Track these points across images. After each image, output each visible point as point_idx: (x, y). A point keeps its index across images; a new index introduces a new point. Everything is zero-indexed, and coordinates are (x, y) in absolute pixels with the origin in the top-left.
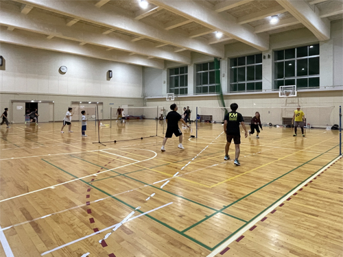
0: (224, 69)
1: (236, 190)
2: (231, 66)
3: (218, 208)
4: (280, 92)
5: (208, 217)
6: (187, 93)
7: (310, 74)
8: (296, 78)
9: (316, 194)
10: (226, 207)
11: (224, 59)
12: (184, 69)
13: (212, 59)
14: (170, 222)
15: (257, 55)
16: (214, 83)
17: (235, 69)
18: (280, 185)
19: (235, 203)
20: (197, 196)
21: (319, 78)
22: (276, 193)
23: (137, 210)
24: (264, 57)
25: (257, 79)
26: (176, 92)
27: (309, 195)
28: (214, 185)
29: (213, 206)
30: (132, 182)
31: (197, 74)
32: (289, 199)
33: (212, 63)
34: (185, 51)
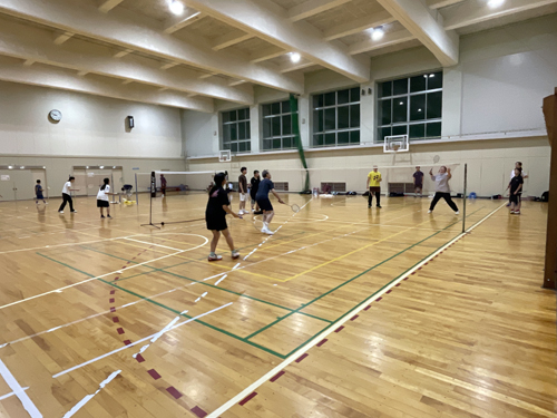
0: (304, 112)
1: (318, 283)
2: (314, 107)
3: (295, 306)
4: (385, 145)
5: (280, 319)
6: (249, 149)
7: (429, 117)
8: (408, 124)
9: (425, 284)
10: (304, 306)
11: (303, 96)
12: (244, 112)
13: (287, 97)
14: (229, 327)
15: (352, 89)
16: (289, 133)
17: (321, 111)
18: (379, 275)
19: (316, 299)
20: (267, 293)
21: (440, 123)
22: (372, 285)
23: (184, 315)
24: (363, 92)
25: (352, 126)
26: (234, 149)
27: (416, 285)
28: (290, 279)
29: (288, 304)
30: (174, 279)
31: (265, 120)
32: (388, 292)
33: (285, 103)
34: (244, 84)
